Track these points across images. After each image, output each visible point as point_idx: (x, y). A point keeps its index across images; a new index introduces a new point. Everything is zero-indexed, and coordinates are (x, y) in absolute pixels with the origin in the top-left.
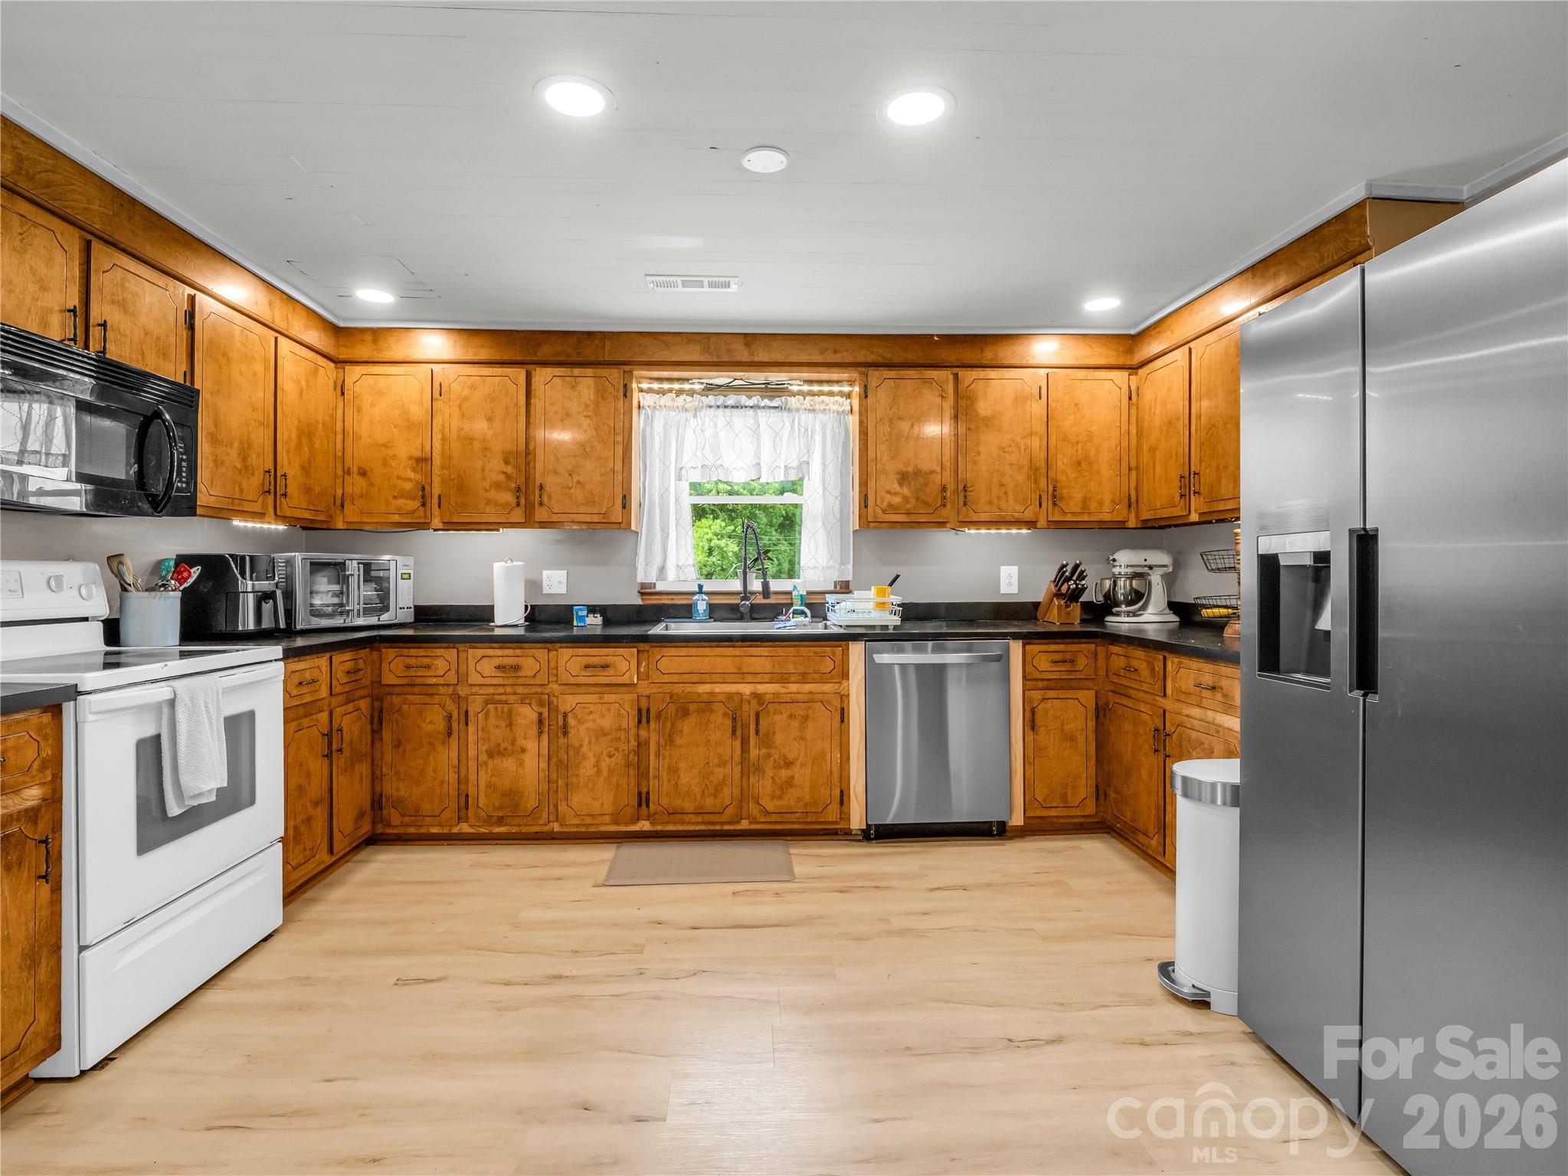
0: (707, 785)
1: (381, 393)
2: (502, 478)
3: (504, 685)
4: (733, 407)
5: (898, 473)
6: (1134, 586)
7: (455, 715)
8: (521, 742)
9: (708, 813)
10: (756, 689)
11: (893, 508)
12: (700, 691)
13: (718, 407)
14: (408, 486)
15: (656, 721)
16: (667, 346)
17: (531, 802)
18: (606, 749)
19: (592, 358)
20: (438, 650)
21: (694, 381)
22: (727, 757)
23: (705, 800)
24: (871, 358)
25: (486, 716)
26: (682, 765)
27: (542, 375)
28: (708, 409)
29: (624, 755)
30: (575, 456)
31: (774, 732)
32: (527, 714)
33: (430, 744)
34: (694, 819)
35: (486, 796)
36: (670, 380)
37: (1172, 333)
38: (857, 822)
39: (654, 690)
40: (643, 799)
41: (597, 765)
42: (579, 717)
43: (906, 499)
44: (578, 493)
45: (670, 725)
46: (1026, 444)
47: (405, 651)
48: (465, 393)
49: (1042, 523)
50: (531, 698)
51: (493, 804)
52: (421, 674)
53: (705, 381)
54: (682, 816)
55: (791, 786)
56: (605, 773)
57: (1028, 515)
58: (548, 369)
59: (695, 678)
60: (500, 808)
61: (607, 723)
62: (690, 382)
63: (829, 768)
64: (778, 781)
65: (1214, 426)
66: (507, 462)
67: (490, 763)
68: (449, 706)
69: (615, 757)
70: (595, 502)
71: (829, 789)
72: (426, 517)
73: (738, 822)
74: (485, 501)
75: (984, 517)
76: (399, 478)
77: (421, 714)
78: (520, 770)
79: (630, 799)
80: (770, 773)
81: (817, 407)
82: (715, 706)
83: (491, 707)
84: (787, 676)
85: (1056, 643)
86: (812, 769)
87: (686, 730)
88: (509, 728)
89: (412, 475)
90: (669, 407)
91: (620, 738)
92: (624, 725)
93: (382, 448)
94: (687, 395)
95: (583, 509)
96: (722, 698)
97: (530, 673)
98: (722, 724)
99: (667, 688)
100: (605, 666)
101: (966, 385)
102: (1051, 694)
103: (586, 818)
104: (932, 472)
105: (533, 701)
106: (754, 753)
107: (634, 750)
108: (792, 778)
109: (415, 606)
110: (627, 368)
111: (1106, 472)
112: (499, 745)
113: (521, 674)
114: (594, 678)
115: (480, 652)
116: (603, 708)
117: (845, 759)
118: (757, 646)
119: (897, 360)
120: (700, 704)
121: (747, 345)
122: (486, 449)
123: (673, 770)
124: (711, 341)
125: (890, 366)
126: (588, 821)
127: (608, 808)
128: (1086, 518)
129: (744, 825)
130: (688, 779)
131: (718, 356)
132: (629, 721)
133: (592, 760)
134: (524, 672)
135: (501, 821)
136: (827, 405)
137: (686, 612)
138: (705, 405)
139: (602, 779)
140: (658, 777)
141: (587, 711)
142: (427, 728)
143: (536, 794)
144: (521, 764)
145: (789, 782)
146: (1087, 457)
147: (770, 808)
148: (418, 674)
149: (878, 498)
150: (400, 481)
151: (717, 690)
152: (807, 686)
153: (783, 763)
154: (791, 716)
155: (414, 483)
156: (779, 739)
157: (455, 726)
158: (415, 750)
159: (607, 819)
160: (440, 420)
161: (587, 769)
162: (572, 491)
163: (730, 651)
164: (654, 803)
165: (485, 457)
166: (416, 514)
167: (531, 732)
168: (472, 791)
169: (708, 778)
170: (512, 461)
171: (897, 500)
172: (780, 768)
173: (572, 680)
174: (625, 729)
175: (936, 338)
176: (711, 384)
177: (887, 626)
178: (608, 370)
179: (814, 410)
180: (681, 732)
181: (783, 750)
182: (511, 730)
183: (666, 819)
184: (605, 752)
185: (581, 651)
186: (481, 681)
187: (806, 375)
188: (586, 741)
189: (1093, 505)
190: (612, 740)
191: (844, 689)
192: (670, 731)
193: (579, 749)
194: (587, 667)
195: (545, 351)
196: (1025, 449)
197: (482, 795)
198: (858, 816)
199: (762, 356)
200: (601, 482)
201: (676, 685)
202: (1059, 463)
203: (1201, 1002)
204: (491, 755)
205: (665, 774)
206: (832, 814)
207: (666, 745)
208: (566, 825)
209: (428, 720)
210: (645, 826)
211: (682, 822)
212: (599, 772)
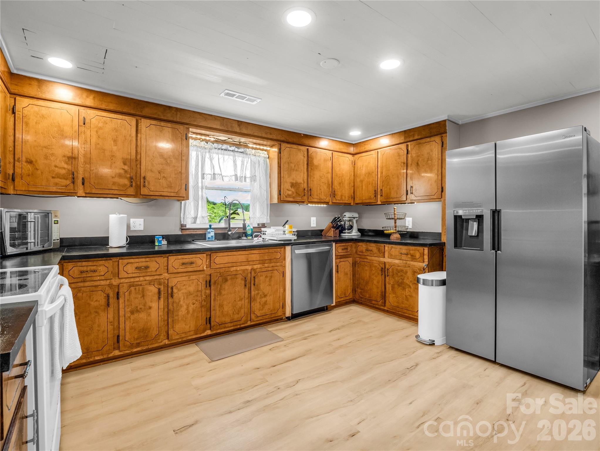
0: (235, 310)
1: (43, 117)
2: (122, 171)
3: (139, 277)
4: (225, 150)
5: (291, 183)
6: (351, 224)
7: (111, 295)
8: (149, 304)
9: (235, 321)
10: (253, 267)
11: (289, 196)
12: (232, 270)
13: (219, 149)
14: (63, 172)
15: (214, 285)
16: (206, 119)
17: (155, 332)
18: (191, 301)
19: (171, 119)
20: (101, 262)
21: (211, 136)
22: (243, 297)
23: (234, 316)
24: (282, 139)
25: (129, 293)
26: (225, 303)
27: (144, 123)
28: (215, 149)
29: (200, 302)
30: (162, 164)
31: (260, 284)
32: (153, 290)
33: (96, 312)
34: (230, 325)
35: (130, 334)
36: (201, 134)
37: (371, 145)
38: (288, 314)
39: (212, 272)
40: (209, 320)
41: (187, 309)
42: (179, 287)
43: (293, 192)
44: (163, 182)
45: (220, 286)
46: (327, 176)
47: (79, 264)
48: (101, 125)
49: (330, 203)
50: (154, 282)
51: (134, 337)
52: (90, 275)
53: (216, 137)
54: (225, 325)
55: (266, 304)
56: (191, 312)
57: (327, 200)
58: (148, 120)
59: (230, 265)
60: (137, 339)
61: (192, 289)
62: (210, 136)
63: (279, 295)
64: (262, 303)
65: (388, 176)
66: (125, 164)
67: (132, 317)
68: (107, 290)
69: (196, 304)
70: (172, 187)
71: (279, 303)
72: (74, 190)
73: (246, 323)
74: (112, 183)
75: (316, 200)
76: (56, 166)
77: (90, 297)
78: (149, 318)
79: (202, 321)
80: (258, 300)
81: (257, 154)
82: (238, 276)
83: (132, 288)
84: (265, 261)
85: (343, 243)
86: (273, 296)
87: (226, 288)
88: (142, 298)
89: (66, 166)
90: (198, 146)
91: (198, 295)
92: (200, 289)
93: (44, 149)
94: (205, 142)
95: (166, 190)
96: (241, 272)
97: (154, 270)
98: (241, 283)
99: (218, 270)
100: (192, 263)
101: (311, 153)
102: (342, 260)
103: (182, 334)
104: (301, 183)
105: (156, 283)
106: (253, 293)
107: (204, 300)
108: (266, 301)
109: (60, 238)
110: (187, 126)
111: (346, 187)
112: (137, 307)
113: (149, 270)
114: (186, 269)
115: (126, 261)
116: (190, 282)
117: (285, 290)
118: (254, 250)
119: (290, 141)
120: (232, 276)
121: (239, 125)
122: (113, 156)
123: (221, 306)
124: (224, 121)
125: (288, 143)
126: (183, 335)
127: (192, 328)
128: (341, 202)
129: (249, 323)
130: (227, 308)
131: (227, 128)
132: (202, 286)
133: (185, 307)
134: (150, 269)
135: (138, 345)
136: (260, 154)
137: (203, 237)
138: (213, 147)
139: (190, 315)
140: (215, 310)
141: (183, 284)
142: (93, 304)
143: (157, 328)
144: (149, 315)
145: (265, 303)
146: (342, 181)
147: (259, 315)
148: (88, 276)
149: (284, 192)
150: (57, 169)
151: (238, 269)
152: (271, 264)
153: (263, 296)
154: (266, 277)
155: (67, 170)
156: (262, 286)
157: (111, 301)
158: (86, 317)
159: (192, 333)
160: (83, 137)
161: (183, 311)
162: (161, 180)
163: (244, 252)
164: (213, 322)
165: (112, 160)
166: (68, 188)
167: (154, 298)
168: (122, 333)
169: (235, 307)
170: (128, 163)
171: (290, 193)
172: (262, 298)
173: (175, 271)
174: (200, 291)
175: (302, 135)
176: (218, 139)
177: (291, 240)
178: (178, 126)
179: (255, 155)
180: (224, 289)
181: (263, 291)
182: (144, 298)
183: (218, 327)
184: (191, 302)
185: (180, 257)
186: (126, 275)
187: (255, 141)
188: (182, 298)
189: (343, 197)
190: (194, 297)
191: (283, 264)
192: (220, 288)
193: (179, 303)
194: (183, 264)
195: (147, 111)
196: (327, 178)
197: (127, 334)
198: (289, 312)
199: (245, 131)
200: (175, 178)
201: (222, 269)
202: (335, 183)
203: (432, 344)
204: (132, 313)
205: (218, 308)
206: (280, 313)
207: (218, 295)
208: (172, 340)
209: (95, 300)
210: (209, 332)
211: (225, 328)
212: (188, 312)
